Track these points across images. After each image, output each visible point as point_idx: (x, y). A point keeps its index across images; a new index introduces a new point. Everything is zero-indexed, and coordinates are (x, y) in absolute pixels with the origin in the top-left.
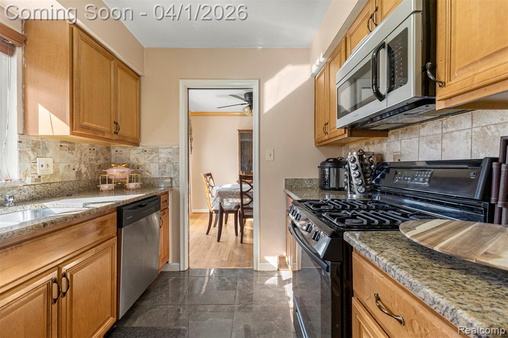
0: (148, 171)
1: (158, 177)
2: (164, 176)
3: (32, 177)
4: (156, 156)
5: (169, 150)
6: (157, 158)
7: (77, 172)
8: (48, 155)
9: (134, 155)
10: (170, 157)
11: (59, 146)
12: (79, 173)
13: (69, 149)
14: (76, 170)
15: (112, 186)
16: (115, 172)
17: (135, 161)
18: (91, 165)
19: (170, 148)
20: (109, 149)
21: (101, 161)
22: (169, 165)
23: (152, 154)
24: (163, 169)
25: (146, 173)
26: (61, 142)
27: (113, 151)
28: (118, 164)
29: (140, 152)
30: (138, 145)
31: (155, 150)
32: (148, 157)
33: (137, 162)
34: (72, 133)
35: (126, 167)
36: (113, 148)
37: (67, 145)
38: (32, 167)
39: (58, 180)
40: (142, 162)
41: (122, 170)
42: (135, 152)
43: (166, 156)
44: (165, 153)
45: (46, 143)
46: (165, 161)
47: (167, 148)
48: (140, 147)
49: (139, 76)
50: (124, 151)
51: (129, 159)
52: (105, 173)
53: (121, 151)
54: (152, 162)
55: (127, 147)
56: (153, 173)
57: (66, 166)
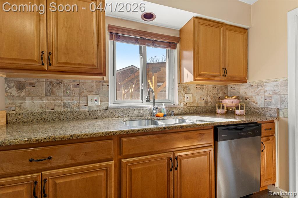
0: (254, 102)
1: (263, 107)
2: (270, 107)
3: (183, 103)
4: (261, 89)
5: (275, 83)
6: (262, 91)
7: (205, 101)
8: (191, 92)
9: (242, 89)
10: (276, 89)
11: (196, 87)
12: (206, 102)
13: (201, 89)
14: (205, 100)
15: (224, 111)
16: (227, 102)
17: (244, 94)
18: (214, 97)
19: (277, 81)
20: (226, 87)
21: (221, 95)
22: (275, 97)
23: (257, 88)
24: (268, 100)
25: (253, 103)
26: (197, 85)
27: (229, 88)
28: (230, 97)
29: (247, 87)
30: (245, 82)
31: (261, 85)
32: (254, 91)
33: (245, 95)
34: (195, 80)
35: (235, 98)
36: (229, 86)
37: (199, 86)
38: (183, 99)
39: (195, 105)
40: (249, 94)
41: (231, 101)
42: (244, 87)
43: (273, 89)
44: (271, 86)
45: (190, 86)
46: (271, 93)
47: (272, 81)
48: (248, 84)
49: (247, 29)
50: (236, 87)
51: (239, 93)
52: (222, 102)
53: (234, 88)
54: (258, 95)
55: (238, 85)
56: (259, 103)
57: (199, 98)
